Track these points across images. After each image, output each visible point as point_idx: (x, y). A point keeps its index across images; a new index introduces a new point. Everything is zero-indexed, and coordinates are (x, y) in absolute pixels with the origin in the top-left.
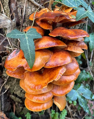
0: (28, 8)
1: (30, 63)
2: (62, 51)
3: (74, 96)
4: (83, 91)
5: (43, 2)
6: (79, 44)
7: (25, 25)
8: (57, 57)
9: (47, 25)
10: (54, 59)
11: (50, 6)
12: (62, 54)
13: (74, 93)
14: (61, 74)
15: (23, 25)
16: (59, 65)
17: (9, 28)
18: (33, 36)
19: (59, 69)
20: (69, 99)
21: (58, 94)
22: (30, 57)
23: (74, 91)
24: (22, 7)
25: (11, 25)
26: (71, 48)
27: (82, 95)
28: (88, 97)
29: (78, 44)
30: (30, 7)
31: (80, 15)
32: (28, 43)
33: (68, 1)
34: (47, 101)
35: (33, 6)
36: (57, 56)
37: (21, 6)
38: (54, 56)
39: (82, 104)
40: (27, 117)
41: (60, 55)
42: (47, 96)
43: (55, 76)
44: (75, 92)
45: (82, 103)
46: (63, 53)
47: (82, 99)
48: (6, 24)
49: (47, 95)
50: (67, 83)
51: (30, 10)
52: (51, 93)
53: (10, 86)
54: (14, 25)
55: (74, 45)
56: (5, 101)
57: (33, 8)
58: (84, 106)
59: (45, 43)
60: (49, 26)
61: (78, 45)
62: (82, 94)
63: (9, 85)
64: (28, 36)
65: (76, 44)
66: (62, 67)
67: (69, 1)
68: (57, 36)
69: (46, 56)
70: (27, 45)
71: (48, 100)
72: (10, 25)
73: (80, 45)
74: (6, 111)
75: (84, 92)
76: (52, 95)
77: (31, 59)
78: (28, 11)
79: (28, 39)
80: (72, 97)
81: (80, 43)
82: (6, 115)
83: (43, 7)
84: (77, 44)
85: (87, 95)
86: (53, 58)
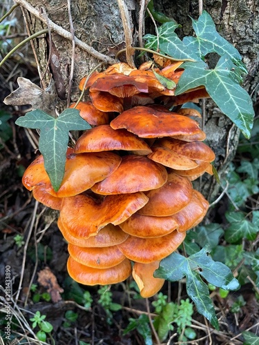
0: (81, 63)
1: (54, 180)
2: (140, 161)
3: (176, 269)
4: (205, 262)
5: (114, 51)
6: (185, 147)
7: (75, 98)
8: (125, 172)
9: (107, 102)
10: (117, 177)
11: (129, 58)
12: (139, 166)
13: (179, 262)
14: (128, 211)
15: (72, 99)
16: (124, 192)
17: (37, 104)
18: (69, 125)
19: (127, 201)
20: (161, 273)
21: (135, 257)
22: (55, 168)
23: (181, 257)
24: (69, 63)
25: (42, 99)
26: (161, 156)
27: (201, 273)
28: (216, 279)
29: (183, 148)
30: (85, 62)
31: (187, 82)
32: (56, 139)
33: (175, 45)
34: (105, 265)
35: (92, 60)
36: (126, 170)
37: (66, 60)
38: (121, 170)
39: (197, 295)
40: (101, 295)
41: (134, 170)
42: (107, 255)
43: (117, 215)
44: (182, 260)
45: (196, 292)
46: (140, 164)
47: (198, 282)
48: (30, 97)
49: (109, 253)
50: (153, 236)
51: (85, 68)
52: (120, 250)
53: (54, 219)
54: (48, 99)
55: (174, 149)
56: (60, 250)
57: (92, 63)
58: (199, 300)
59: (96, 141)
60: (112, 104)
61: (182, 150)
62: (201, 270)
63: (52, 217)
64: (60, 125)
65: (178, 147)
66: (137, 197)
67: (178, 46)
68: (120, 127)
69: (99, 169)
70: (53, 142)
71: (109, 265)
72: (40, 99)
73: (188, 150)
74: (59, 270)
75: (208, 265)
76: (121, 255)
77: (57, 172)
78: (82, 69)
79: (58, 131)
80: (170, 272)
81: (188, 146)
82: (58, 280)
83: (115, 61)
84: (181, 148)
85: (212, 274)
86: (117, 174)
